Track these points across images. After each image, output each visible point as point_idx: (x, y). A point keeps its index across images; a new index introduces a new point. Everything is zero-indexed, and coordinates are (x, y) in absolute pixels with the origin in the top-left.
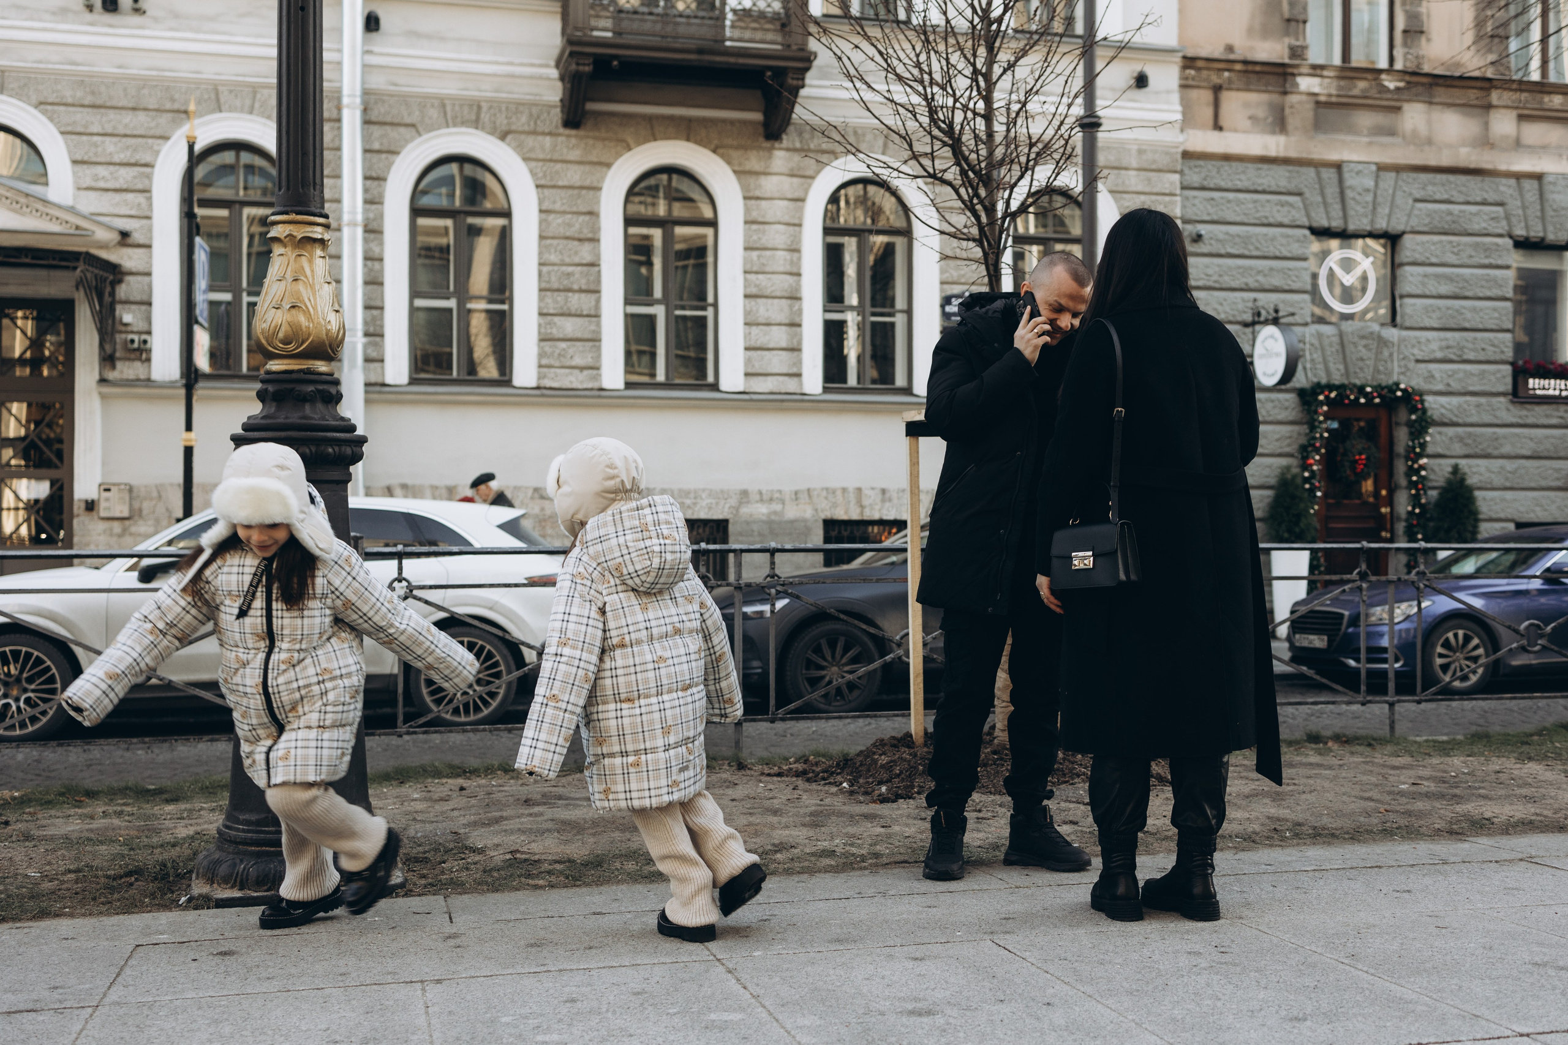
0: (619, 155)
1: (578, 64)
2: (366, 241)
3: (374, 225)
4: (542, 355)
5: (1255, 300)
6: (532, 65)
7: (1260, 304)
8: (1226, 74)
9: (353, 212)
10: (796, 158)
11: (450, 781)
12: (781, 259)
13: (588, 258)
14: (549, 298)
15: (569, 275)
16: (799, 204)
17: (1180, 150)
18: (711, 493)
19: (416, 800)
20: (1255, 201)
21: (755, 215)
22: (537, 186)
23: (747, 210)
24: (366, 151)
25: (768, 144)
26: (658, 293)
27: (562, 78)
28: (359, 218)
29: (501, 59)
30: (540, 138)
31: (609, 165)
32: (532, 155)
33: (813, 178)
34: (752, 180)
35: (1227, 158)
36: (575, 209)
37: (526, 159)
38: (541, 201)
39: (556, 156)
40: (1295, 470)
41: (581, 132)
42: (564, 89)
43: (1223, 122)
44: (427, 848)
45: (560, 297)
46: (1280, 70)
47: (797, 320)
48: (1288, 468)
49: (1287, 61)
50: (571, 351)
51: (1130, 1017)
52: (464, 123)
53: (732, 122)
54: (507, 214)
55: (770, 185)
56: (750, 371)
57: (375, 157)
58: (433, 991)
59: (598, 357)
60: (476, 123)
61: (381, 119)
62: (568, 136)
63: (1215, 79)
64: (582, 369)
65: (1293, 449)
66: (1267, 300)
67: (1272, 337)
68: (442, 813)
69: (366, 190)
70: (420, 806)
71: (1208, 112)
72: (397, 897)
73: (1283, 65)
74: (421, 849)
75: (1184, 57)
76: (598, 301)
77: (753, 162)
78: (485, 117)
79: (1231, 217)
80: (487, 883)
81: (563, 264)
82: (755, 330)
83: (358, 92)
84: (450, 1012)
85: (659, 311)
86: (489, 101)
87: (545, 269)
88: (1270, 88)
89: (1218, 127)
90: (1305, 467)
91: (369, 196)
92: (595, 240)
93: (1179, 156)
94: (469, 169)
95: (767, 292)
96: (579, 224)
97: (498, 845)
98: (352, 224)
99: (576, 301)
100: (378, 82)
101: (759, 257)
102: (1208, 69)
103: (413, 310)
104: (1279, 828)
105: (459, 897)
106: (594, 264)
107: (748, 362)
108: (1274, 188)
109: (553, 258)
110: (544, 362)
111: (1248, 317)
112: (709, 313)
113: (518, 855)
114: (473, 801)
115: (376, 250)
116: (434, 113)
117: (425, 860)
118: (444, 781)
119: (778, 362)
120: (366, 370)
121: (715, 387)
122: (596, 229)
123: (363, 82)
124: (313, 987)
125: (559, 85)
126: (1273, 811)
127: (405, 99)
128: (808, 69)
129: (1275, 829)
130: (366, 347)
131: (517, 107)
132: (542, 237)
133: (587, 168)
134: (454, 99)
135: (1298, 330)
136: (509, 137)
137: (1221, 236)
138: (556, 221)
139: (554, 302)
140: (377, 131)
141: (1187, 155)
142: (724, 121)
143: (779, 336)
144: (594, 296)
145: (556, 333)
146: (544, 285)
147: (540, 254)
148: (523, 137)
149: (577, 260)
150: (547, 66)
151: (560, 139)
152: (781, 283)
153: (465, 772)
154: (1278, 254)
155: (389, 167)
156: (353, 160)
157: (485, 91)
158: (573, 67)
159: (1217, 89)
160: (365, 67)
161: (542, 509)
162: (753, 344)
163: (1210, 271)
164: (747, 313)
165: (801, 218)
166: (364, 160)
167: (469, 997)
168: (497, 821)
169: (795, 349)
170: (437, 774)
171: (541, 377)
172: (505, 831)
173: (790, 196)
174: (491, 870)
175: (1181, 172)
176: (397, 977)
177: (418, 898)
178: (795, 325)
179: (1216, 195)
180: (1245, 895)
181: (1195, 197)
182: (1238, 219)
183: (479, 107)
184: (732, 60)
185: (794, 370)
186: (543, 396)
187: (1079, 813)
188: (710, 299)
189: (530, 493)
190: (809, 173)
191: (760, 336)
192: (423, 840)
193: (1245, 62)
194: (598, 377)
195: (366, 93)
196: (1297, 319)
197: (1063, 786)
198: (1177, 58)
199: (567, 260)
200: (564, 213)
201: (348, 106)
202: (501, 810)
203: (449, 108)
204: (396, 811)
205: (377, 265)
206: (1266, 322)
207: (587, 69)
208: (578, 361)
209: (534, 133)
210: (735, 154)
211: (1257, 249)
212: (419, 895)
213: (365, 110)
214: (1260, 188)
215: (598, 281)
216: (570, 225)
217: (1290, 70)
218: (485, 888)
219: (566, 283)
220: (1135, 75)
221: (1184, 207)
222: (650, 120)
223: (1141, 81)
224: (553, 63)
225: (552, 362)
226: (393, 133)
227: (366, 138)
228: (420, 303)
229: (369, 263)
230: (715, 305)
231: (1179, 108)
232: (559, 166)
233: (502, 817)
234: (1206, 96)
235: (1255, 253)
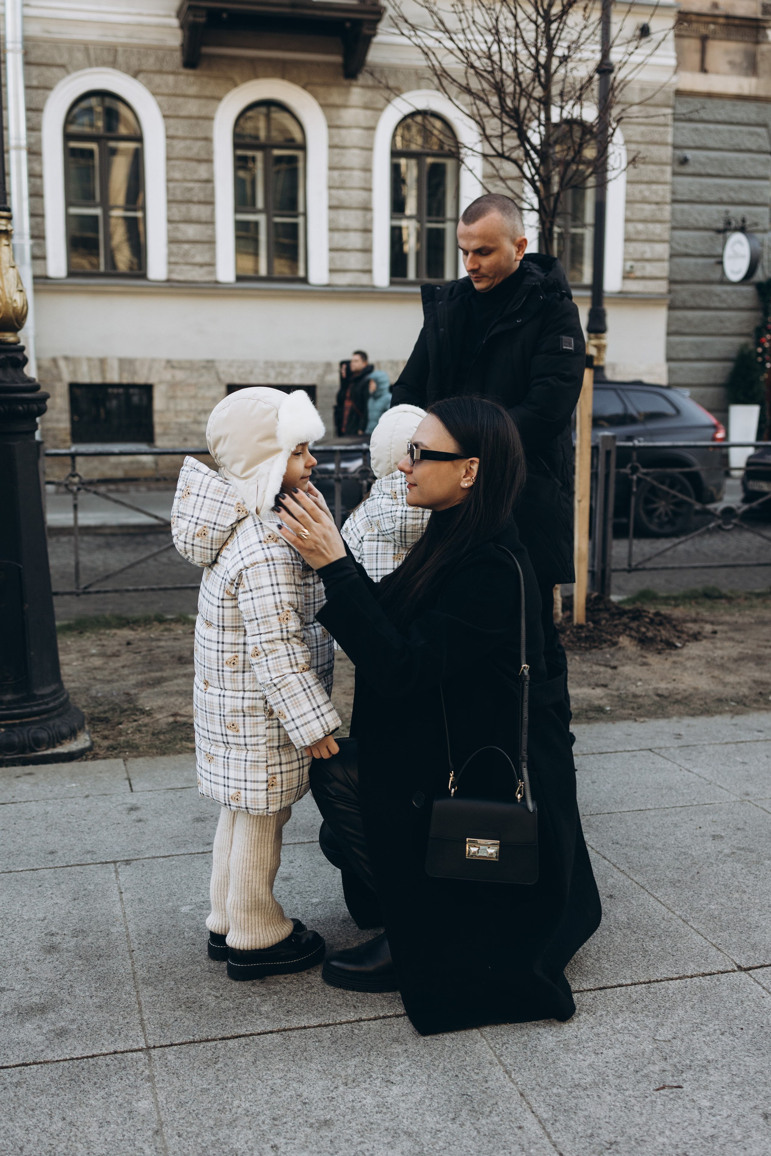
0: (228, 91)
1: (195, 16)
2: (29, 161)
3: (35, 149)
4: (170, 254)
5: (727, 212)
6: (158, 16)
7: (730, 215)
8: (712, 27)
9: (18, 138)
10: (369, 94)
11: (119, 632)
12: (356, 177)
13: (204, 175)
14: (175, 208)
15: (190, 190)
16: (371, 132)
17: (673, 89)
18: (303, 365)
19: (93, 655)
20: (730, 131)
21: (336, 141)
22: (165, 117)
23: (331, 137)
24: (27, 87)
25: (346, 82)
26: (260, 203)
27: (182, 27)
28: (23, 142)
29: (133, 11)
30: (165, 77)
31: (219, 99)
32: (158, 91)
33: (381, 110)
34: (333, 112)
35: (710, 96)
36: (193, 135)
37: (154, 94)
38: (167, 129)
39: (178, 92)
40: (751, 347)
41: (198, 72)
42: (184, 36)
43: (709, 65)
44: (106, 708)
45: (183, 208)
46: (754, 24)
47: (368, 227)
48: (745, 346)
49: (760, 16)
50: (193, 251)
51: (677, 913)
52: (104, 64)
53: (318, 64)
54: (139, 139)
55: (349, 116)
56: (333, 267)
57: (34, 92)
58: (125, 872)
59: (214, 256)
60: (113, 64)
61: (39, 60)
62: (188, 75)
63: (703, 30)
64: (201, 265)
65: (750, 330)
66: (737, 212)
67: (739, 242)
68: (116, 670)
69: (28, 120)
70: (98, 662)
71: (696, 58)
72: (86, 760)
73: (756, 20)
74: (101, 708)
75: (680, 13)
76: (213, 211)
77: (335, 98)
78: (121, 59)
79: (711, 143)
80: (155, 747)
81: (185, 180)
82: (337, 235)
83: (19, 38)
84: (140, 899)
85: (262, 219)
86: (124, 45)
87: (171, 185)
88: (746, 38)
89: (703, 70)
90: (759, 344)
91: (31, 125)
92: (209, 161)
93: (672, 95)
94: (108, 101)
95: (346, 204)
96: (197, 147)
97: (161, 708)
98: (18, 148)
99: (197, 211)
100: (35, 30)
101: (340, 175)
102: (698, 22)
103: (68, 217)
104: (763, 691)
105: (135, 760)
106: (209, 181)
107: (331, 260)
108: (746, 120)
109: (177, 175)
110: (173, 259)
111: (721, 225)
112: (300, 220)
113: (179, 719)
114: (139, 658)
115: (37, 168)
116: (80, 56)
117: (106, 720)
118: (114, 631)
119: (354, 261)
120: (33, 266)
121: (305, 280)
122: (210, 152)
123: (23, 30)
124: (29, 867)
125: (179, 33)
126: (758, 675)
127: (56, 44)
128: (378, 21)
129: (761, 693)
130: (32, 247)
131: (146, 50)
132: (168, 159)
133: (203, 102)
134: (95, 44)
135: (759, 236)
136: (141, 76)
137: (703, 160)
138: (179, 146)
139: (179, 211)
140: (35, 71)
141: (679, 93)
142: (312, 63)
143: (355, 240)
144: (208, 208)
145: (180, 236)
146: (171, 198)
147: (168, 172)
148: (151, 76)
149: (196, 177)
150: (169, 16)
151: (182, 77)
152: (356, 197)
153: (128, 623)
154: (746, 174)
155: (45, 100)
156: (16, 96)
157: (120, 37)
158: (191, 18)
159: (704, 39)
160: (25, 18)
161: (173, 377)
162: (335, 246)
163: (693, 188)
164: (331, 221)
165: (372, 143)
166: (26, 95)
167: (154, 882)
168: (159, 681)
169: (367, 250)
170: (107, 624)
171: (170, 272)
172: (166, 693)
173: (364, 124)
174: (159, 733)
175: (674, 107)
176: (95, 857)
177: (103, 762)
178: (367, 231)
179: (700, 126)
180: (746, 767)
181: (683, 128)
182: (717, 145)
183: (116, 51)
184: (318, 13)
185: (366, 267)
186: (171, 287)
187: (608, 676)
188: (301, 209)
189: (163, 364)
190: (380, 106)
191: (340, 239)
192: (102, 700)
193: (727, 17)
194: (213, 273)
195: (26, 40)
196: (760, 227)
197: (594, 651)
198: (673, 13)
199: (189, 177)
200: (185, 138)
201: (12, 51)
202: (161, 670)
203: (92, 52)
204: (79, 668)
205: (38, 181)
206: (736, 230)
207: (202, 20)
208: (199, 259)
209: (160, 72)
210: (321, 90)
211: (730, 170)
212: (104, 758)
213: (26, 54)
214: (734, 120)
215: (213, 194)
216: (189, 148)
217: (761, 24)
218: (155, 751)
219: (188, 196)
220: (641, 26)
221: (675, 136)
222: (252, 61)
223: (644, 31)
224: (173, 13)
225: (180, 260)
226: (48, 72)
227: (27, 76)
228: (73, 211)
229: (33, 180)
230: (305, 214)
231: (673, 54)
232: (180, 100)
233: (162, 677)
234: (694, 44)
235: (729, 173)
